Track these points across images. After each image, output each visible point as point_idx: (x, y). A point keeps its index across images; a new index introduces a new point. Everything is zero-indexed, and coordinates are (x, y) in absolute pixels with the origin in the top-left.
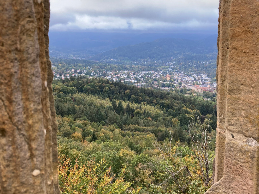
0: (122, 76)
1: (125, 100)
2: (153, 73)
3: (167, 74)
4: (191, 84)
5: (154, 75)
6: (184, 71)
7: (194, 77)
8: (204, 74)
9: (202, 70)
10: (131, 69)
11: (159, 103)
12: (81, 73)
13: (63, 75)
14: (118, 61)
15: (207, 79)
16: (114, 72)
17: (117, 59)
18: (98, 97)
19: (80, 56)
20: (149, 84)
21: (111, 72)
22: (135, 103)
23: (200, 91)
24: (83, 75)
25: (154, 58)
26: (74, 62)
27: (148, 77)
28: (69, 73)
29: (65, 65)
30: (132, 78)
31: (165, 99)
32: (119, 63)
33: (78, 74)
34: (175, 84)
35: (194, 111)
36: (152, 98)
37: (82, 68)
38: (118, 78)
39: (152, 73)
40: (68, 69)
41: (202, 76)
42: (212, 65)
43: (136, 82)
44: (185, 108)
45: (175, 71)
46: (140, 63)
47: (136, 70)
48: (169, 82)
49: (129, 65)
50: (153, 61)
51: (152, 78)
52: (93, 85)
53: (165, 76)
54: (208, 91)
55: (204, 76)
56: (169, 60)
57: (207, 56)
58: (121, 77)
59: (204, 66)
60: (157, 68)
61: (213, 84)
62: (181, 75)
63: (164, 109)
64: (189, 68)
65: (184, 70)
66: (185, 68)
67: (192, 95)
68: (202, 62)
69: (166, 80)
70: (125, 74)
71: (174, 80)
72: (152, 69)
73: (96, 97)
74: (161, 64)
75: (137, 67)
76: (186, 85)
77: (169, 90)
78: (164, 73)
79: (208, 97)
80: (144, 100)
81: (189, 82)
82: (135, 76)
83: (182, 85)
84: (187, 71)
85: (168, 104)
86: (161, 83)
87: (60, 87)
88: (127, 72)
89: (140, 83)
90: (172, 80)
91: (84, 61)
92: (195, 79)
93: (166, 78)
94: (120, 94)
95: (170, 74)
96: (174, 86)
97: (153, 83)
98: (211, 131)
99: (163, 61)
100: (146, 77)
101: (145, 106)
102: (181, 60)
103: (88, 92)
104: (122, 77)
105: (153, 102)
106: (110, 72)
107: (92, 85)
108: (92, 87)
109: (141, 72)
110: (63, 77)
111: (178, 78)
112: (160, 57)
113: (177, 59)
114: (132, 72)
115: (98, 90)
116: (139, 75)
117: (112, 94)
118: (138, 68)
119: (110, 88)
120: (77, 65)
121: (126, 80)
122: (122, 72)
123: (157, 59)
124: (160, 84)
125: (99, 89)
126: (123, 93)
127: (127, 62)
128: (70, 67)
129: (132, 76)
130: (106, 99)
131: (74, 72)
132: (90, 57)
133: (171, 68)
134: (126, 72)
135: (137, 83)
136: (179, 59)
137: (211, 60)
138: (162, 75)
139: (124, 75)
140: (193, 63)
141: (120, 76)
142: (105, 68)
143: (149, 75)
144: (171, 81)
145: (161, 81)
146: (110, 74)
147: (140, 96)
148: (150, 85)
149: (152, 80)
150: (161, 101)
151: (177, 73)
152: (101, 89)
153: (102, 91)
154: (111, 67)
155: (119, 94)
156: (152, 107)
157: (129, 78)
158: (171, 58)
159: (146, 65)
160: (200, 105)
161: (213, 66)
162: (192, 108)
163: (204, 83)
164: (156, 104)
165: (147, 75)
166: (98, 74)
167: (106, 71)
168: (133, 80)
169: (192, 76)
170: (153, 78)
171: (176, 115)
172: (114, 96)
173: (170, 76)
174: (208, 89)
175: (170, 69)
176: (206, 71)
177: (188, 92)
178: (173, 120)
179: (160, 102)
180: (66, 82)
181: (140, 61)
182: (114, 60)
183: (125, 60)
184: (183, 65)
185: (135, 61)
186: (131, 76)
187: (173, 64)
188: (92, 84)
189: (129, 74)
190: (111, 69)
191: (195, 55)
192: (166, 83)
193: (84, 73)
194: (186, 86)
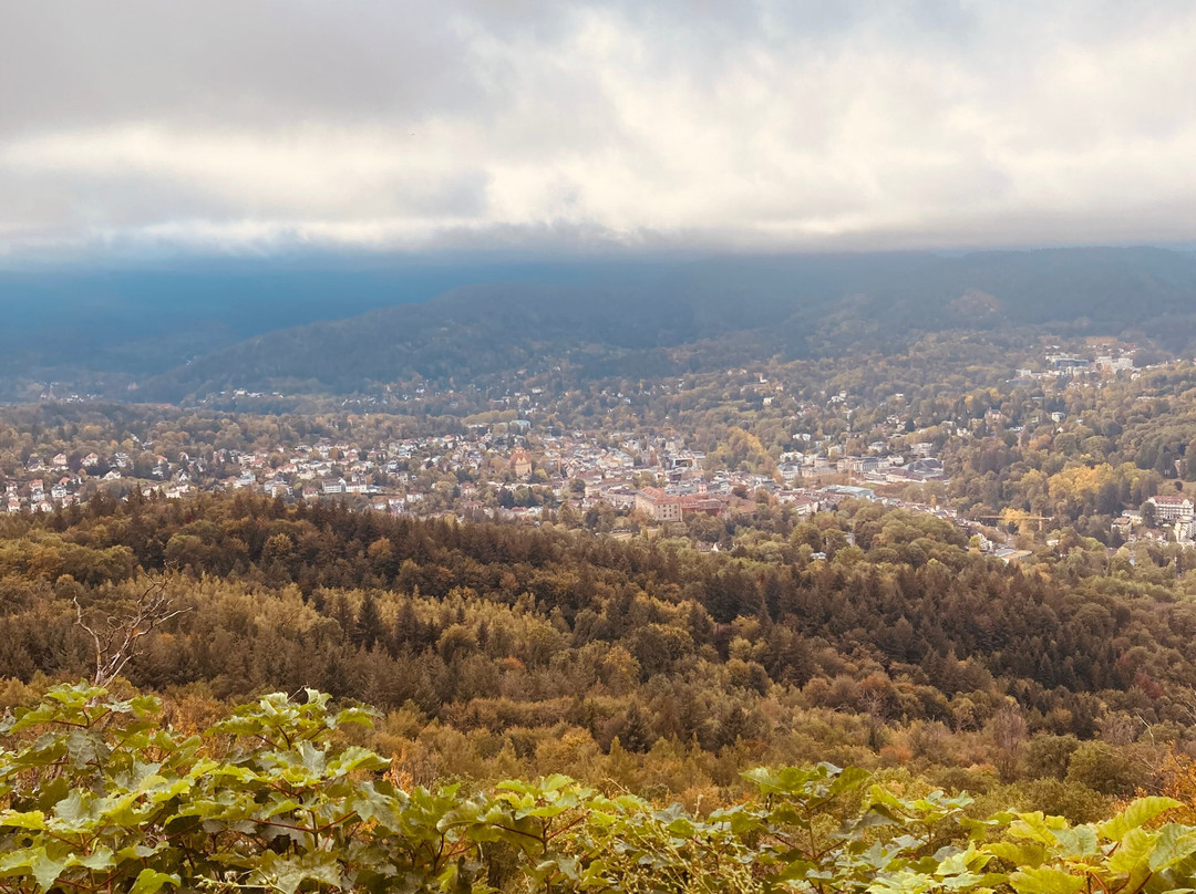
0: (305, 471)
1: (374, 586)
2: (450, 446)
3: (511, 444)
4: (627, 486)
5: (456, 457)
6: (585, 429)
7: (629, 453)
8: (669, 435)
9: (659, 418)
10: (344, 433)
11: (531, 585)
12: (101, 470)
13: (11, 489)
14: (269, 400)
15: (686, 456)
16: (265, 455)
17: (266, 388)
18: (244, 584)
19: (76, 384)
20: (439, 497)
21: (251, 452)
22: (421, 594)
23: (668, 513)
24: (112, 476)
25: (441, 378)
26: (54, 418)
27: (430, 464)
28: (42, 473)
29: (15, 435)
30: (357, 473)
31: (552, 565)
32: (277, 409)
33: (86, 477)
34: (555, 487)
35: (684, 608)
36: (495, 567)
37: (102, 446)
38: (289, 478)
39: (446, 446)
40: (35, 455)
41: (663, 445)
42: (701, 395)
43: (375, 494)
44: (641, 597)
45: (547, 432)
46: (379, 399)
47: (368, 436)
48: (529, 482)
49: (325, 413)
50: (441, 388)
51: (449, 469)
52: (211, 528)
53: (507, 457)
54: (704, 512)
55: (672, 443)
56: (512, 380)
57: (675, 356)
58: (303, 476)
59: (666, 401)
60: (463, 421)
61: (717, 478)
62: (573, 449)
63: (556, 610)
64: (606, 414)
65: (582, 425)
66: (588, 412)
67: (646, 535)
68: (658, 386)
69: (514, 474)
70: (320, 460)
71: (550, 472)
72: (443, 429)
73: (237, 585)
74: (477, 401)
75: (373, 421)
76: (603, 489)
77: (536, 519)
78: (500, 442)
79: (710, 539)
80: (462, 580)
81: (616, 476)
82: (369, 464)
83: (588, 491)
84: (595, 428)
85: (570, 587)
86: (494, 489)
87: (56, 555)
88: (328, 451)
89: (394, 495)
90: (542, 472)
91: (108, 412)
92: (638, 463)
93: (513, 465)
94: (349, 561)
95: (527, 445)
96: (554, 498)
97: (457, 493)
98: (767, 687)
99: (483, 388)
100: (423, 468)
101: (472, 606)
102: (564, 382)
103: (193, 566)
104: (308, 476)
105: (502, 583)
106: (247, 457)
107: (206, 530)
108: (207, 542)
109: (393, 447)
110: (11, 494)
111: (563, 462)
112: (468, 370)
113: (545, 377)
114: (350, 449)
115: (240, 554)
116: (388, 459)
117: (309, 565)
118: (377, 427)
119: (293, 539)
120: (75, 431)
121: (328, 489)
122: (303, 451)
123: (455, 382)
124: (489, 494)
125: (243, 547)
126: (361, 553)
127: (318, 399)
128: (43, 446)
129: (356, 467)
130: (286, 590)
131: (64, 468)
132: (129, 388)
133: (528, 418)
134: (323, 450)
135: (382, 497)
136: (556, 374)
137: (694, 372)
138: (490, 451)
139: (314, 466)
140: (619, 391)
141: (295, 470)
142: (215, 437)
143: (432, 456)
144: (534, 479)
145: (490, 479)
146: (248, 465)
147: (442, 561)
148: (444, 503)
149: (450, 481)
150: (539, 576)
151: (554, 439)
152: (251, 544)
153: (255, 555)
154: (244, 432)
155: (340, 560)
156: (501, 605)
157: (342, 476)
158: (521, 372)
159: (410, 410)
160: (697, 579)
161: (705, 400)
162: (671, 594)
163: (676, 478)
164: (519, 592)
165: (426, 456)
166: (186, 470)
167: (223, 451)
168: (363, 483)
169: (622, 447)
170: (455, 468)
171: (613, 631)
172: (321, 575)
173: (528, 457)
174: (701, 501)
175: (522, 424)
176: (676, 422)
177: (620, 522)
178: (609, 658)
179: (532, 582)
180: (74, 524)
181: (379, 393)
182: (254, 395)
183: (305, 393)
184: (576, 402)
185: (356, 392)
186: (350, 466)
187: (533, 400)
188: (207, 523)
189: (340, 457)
190: (247, 440)
191: (620, 353)
192: (518, 489)
193: (117, 469)
194: (605, 494)
